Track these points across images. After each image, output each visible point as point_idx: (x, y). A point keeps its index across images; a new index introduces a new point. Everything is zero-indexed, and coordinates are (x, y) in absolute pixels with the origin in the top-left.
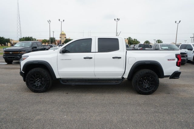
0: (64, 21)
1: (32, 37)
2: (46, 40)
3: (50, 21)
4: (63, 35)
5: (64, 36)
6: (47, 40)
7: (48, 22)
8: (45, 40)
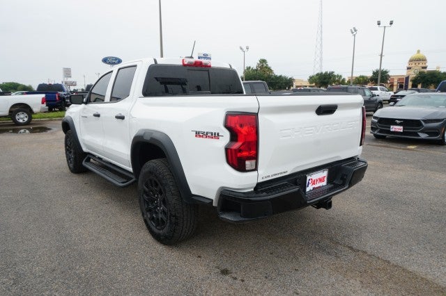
0: (391, 23)
1: (333, 72)
2: (363, 77)
3: (356, 31)
4: (417, 62)
5: (421, 65)
6: (366, 77)
7: (352, 33)
8: (360, 77)
